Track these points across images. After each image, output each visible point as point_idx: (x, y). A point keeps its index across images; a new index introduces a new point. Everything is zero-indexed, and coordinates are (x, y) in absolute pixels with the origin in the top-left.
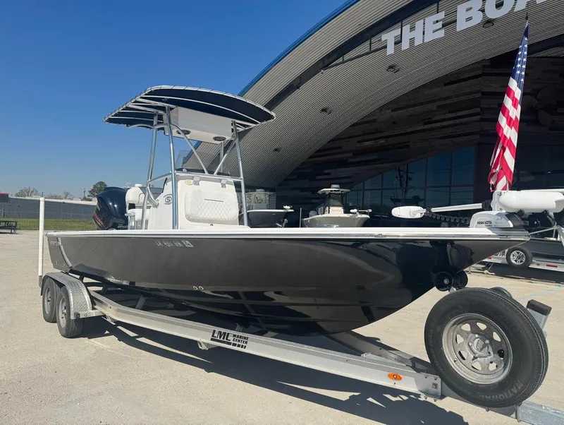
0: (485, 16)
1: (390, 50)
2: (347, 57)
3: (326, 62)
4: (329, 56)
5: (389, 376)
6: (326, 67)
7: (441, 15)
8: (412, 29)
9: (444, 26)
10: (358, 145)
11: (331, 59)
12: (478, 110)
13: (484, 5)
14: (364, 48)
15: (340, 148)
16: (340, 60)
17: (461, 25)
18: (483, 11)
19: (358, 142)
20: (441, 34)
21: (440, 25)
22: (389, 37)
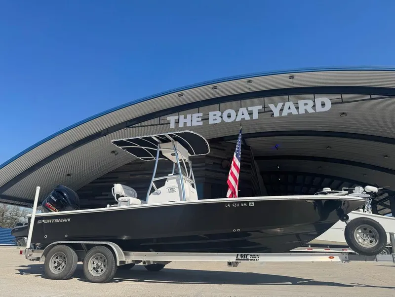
0: (222, 120)
1: (172, 125)
2: (144, 124)
3: (129, 124)
4: (131, 121)
5: (329, 258)
6: (128, 127)
7: (201, 114)
8: (185, 117)
9: (202, 120)
10: (131, 177)
11: (132, 123)
12: (204, 164)
13: (222, 115)
14: (155, 121)
15: (117, 177)
16: (139, 124)
17: (211, 122)
18: (222, 117)
19: (131, 175)
20: (201, 123)
21: (200, 119)
22: (172, 119)
